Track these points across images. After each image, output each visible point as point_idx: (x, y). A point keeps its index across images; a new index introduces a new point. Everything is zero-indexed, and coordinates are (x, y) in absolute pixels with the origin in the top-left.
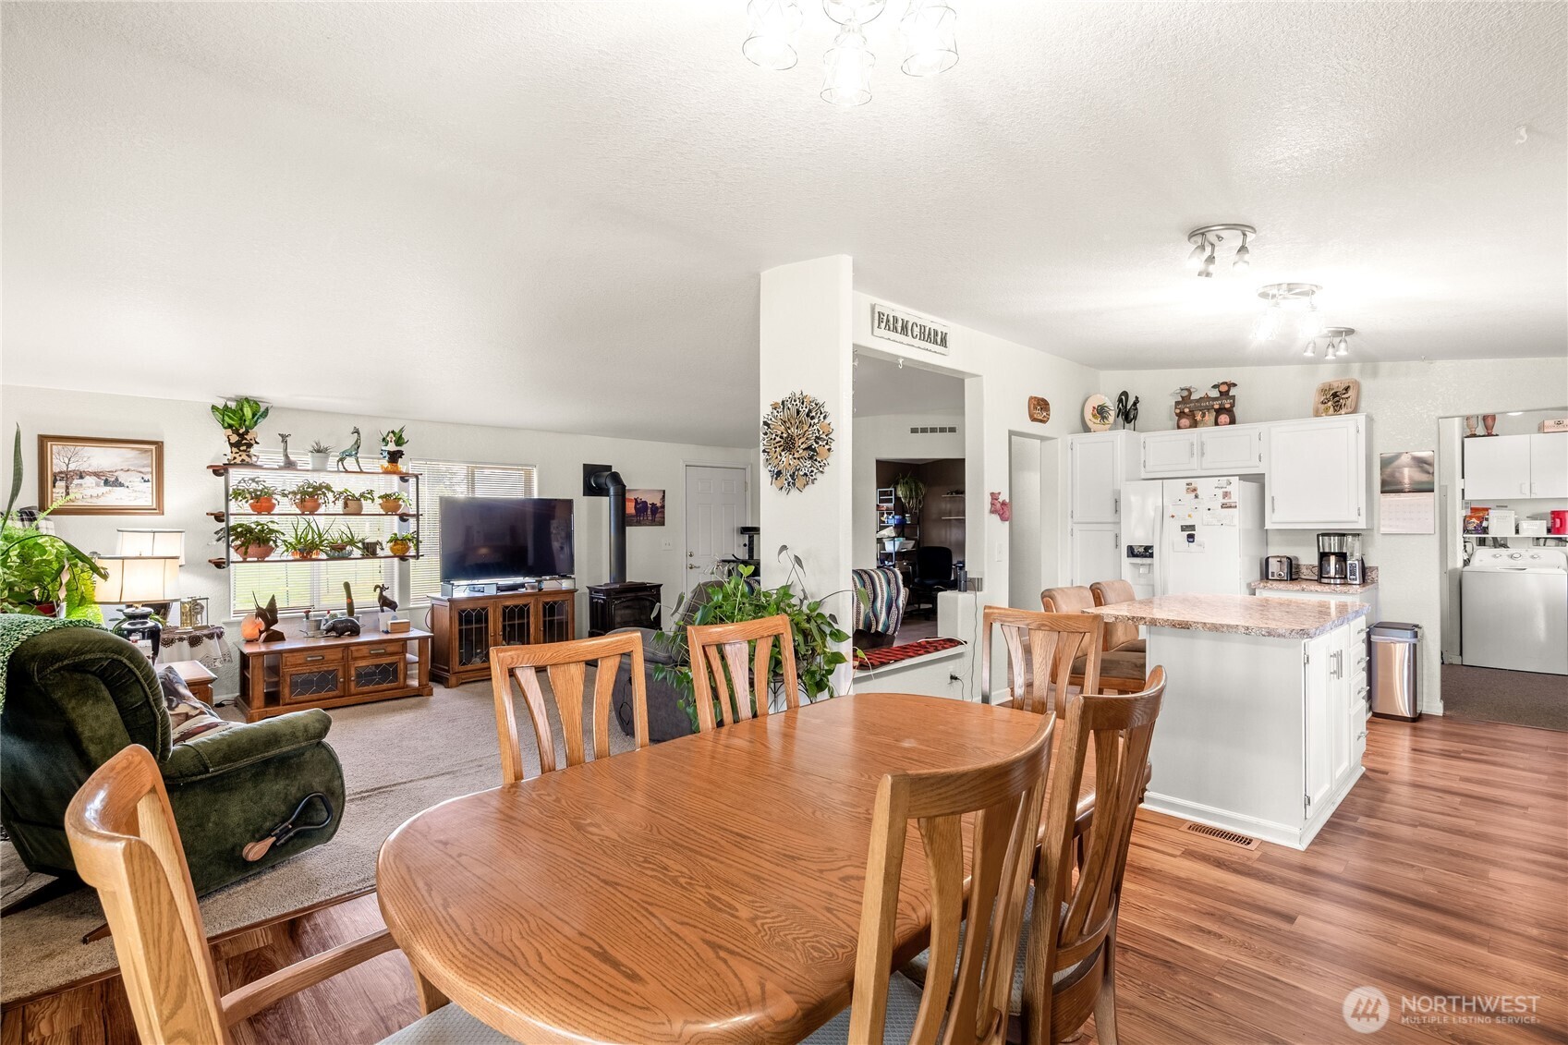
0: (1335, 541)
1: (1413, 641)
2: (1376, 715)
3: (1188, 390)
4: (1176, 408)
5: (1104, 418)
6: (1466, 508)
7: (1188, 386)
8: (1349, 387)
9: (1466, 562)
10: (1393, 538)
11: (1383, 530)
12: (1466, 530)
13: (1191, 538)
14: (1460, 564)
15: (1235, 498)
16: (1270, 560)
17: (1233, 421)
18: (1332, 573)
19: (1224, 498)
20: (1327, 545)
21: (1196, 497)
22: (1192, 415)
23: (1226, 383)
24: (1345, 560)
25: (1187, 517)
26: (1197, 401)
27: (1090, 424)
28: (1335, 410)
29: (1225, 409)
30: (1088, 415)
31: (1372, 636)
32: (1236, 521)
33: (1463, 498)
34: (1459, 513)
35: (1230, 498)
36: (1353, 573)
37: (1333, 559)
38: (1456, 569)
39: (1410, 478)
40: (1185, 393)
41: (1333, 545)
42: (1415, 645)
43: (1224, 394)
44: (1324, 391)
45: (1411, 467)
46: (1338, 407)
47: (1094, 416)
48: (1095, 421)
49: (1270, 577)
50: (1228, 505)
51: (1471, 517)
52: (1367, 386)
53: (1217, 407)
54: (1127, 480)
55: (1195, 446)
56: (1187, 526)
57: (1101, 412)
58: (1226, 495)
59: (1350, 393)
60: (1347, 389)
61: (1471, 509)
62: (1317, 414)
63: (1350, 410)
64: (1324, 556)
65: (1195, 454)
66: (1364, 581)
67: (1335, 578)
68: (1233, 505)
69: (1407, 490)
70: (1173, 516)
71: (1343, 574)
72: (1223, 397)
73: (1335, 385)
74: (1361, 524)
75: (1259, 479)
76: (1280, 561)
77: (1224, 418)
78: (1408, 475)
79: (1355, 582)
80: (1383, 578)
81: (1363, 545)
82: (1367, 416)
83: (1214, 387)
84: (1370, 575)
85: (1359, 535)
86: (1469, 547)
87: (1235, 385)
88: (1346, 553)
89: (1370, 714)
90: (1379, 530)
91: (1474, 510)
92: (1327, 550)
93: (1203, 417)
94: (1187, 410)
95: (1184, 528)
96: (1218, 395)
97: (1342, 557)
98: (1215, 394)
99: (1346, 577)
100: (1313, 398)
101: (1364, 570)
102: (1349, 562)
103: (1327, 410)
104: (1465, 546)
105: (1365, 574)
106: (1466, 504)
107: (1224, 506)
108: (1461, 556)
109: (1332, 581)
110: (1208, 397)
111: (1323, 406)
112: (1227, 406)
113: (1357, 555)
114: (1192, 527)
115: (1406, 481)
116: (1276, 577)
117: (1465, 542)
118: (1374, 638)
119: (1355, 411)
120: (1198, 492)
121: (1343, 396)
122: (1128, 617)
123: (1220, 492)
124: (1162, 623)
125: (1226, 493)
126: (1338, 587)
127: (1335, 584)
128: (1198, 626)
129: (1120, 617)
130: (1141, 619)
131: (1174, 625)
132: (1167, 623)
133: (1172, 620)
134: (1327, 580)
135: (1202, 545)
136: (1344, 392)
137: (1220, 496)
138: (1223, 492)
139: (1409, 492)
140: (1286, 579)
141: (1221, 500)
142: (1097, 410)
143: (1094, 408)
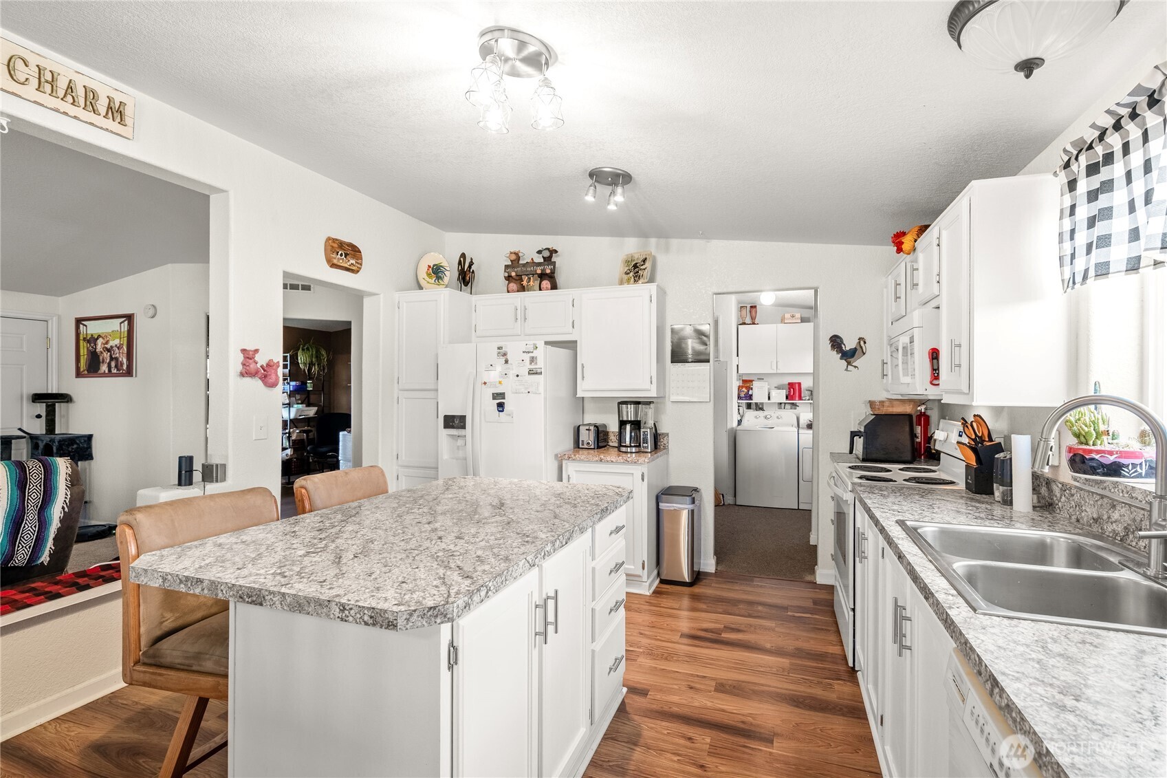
0: (631, 408)
1: (691, 507)
2: (663, 582)
3: (516, 254)
4: (505, 271)
5: (439, 278)
6: (740, 379)
7: (516, 250)
8: (646, 259)
9: (740, 422)
10: (680, 405)
11: (673, 398)
12: (739, 398)
13: (501, 406)
14: (735, 424)
15: (540, 364)
16: (581, 427)
17: (554, 287)
18: (628, 442)
19: (531, 364)
20: (625, 413)
21: (506, 362)
22: (519, 279)
23: (548, 249)
24: (639, 428)
25: (498, 385)
26: (524, 265)
27: (423, 283)
28: (635, 281)
29: (547, 274)
30: (422, 274)
31: (660, 504)
32: (541, 389)
33: (738, 372)
34: (734, 384)
35: (536, 363)
36: (645, 441)
37: (628, 427)
38: (733, 428)
39: (693, 348)
40: (514, 257)
41: (629, 413)
42: (693, 511)
43: (548, 260)
44: (627, 262)
45: (694, 339)
46: (637, 278)
47: (429, 275)
48: (430, 280)
49: (581, 446)
50: (534, 371)
51: (742, 387)
52: (662, 260)
53: (539, 271)
54: (450, 343)
55: (519, 311)
56: (497, 394)
57: (437, 272)
58: (533, 360)
59: (648, 264)
60: (644, 261)
61: (743, 381)
62: (621, 283)
63: (646, 281)
64: (622, 424)
65: (519, 319)
66: (656, 447)
67: (631, 446)
68: (539, 371)
69: (690, 360)
70: (485, 383)
71: (638, 442)
72: (546, 263)
73: (636, 256)
74: (653, 393)
75: (571, 345)
76: (589, 430)
77: (546, 283)
78: (691, 345)
79: (646, 450)
80: (673, 443)
81: (657, 412)
82: (657, 286)
83: (539, 252)
84: (663, 441)
85: (650, 402)
86: (741, 412)
87: (556, 252)
88: (640, 421)
89: (658, 581)
90: (669, 398)
91: (744, 381)
92: (625, 419)
93: (529, 282)
94: (513, 274)
95: (495, 396)
96: (542, 260)
97: (637, 425)
98: (539, 259)
99: (639, 446)
100: (619, 268)
101: (657, 437)
102: (642, 430)
103: (629, 280)
104: (739, 409)
105: (658, 441)
106: (740, 376)
107: (531, 372)
108: (736, 417)
109: (629, 450)
110: (533, 262)
111: (626, 277)
112: (548, 271)
113: (651, 423)
114: (502, 395)
115: (690, 351)
116: (585, 446)
117: (739, 406)
118: (662, 506)
119: (651, 280)
120: (509, 357)
121: (641, 267)
122: (180, 577)
123: (527, 357)
124: (224, 592)
125: (533, 358)
126: (634, 455)
127: (631, 453)
128: (274, 599)
129: (169, 577)
130: (197, 582)
131: (241, 597)
132: (231, 593)
133: (240, 586)
134: (623, 449)
135: (509, 415)
136: (642, 263)
137: (528, 361)
138: (530, 357)
139: (692, 362)
140: (592, 447)
141: (528, 366)
142: (433, 269)
143: (429, 267)
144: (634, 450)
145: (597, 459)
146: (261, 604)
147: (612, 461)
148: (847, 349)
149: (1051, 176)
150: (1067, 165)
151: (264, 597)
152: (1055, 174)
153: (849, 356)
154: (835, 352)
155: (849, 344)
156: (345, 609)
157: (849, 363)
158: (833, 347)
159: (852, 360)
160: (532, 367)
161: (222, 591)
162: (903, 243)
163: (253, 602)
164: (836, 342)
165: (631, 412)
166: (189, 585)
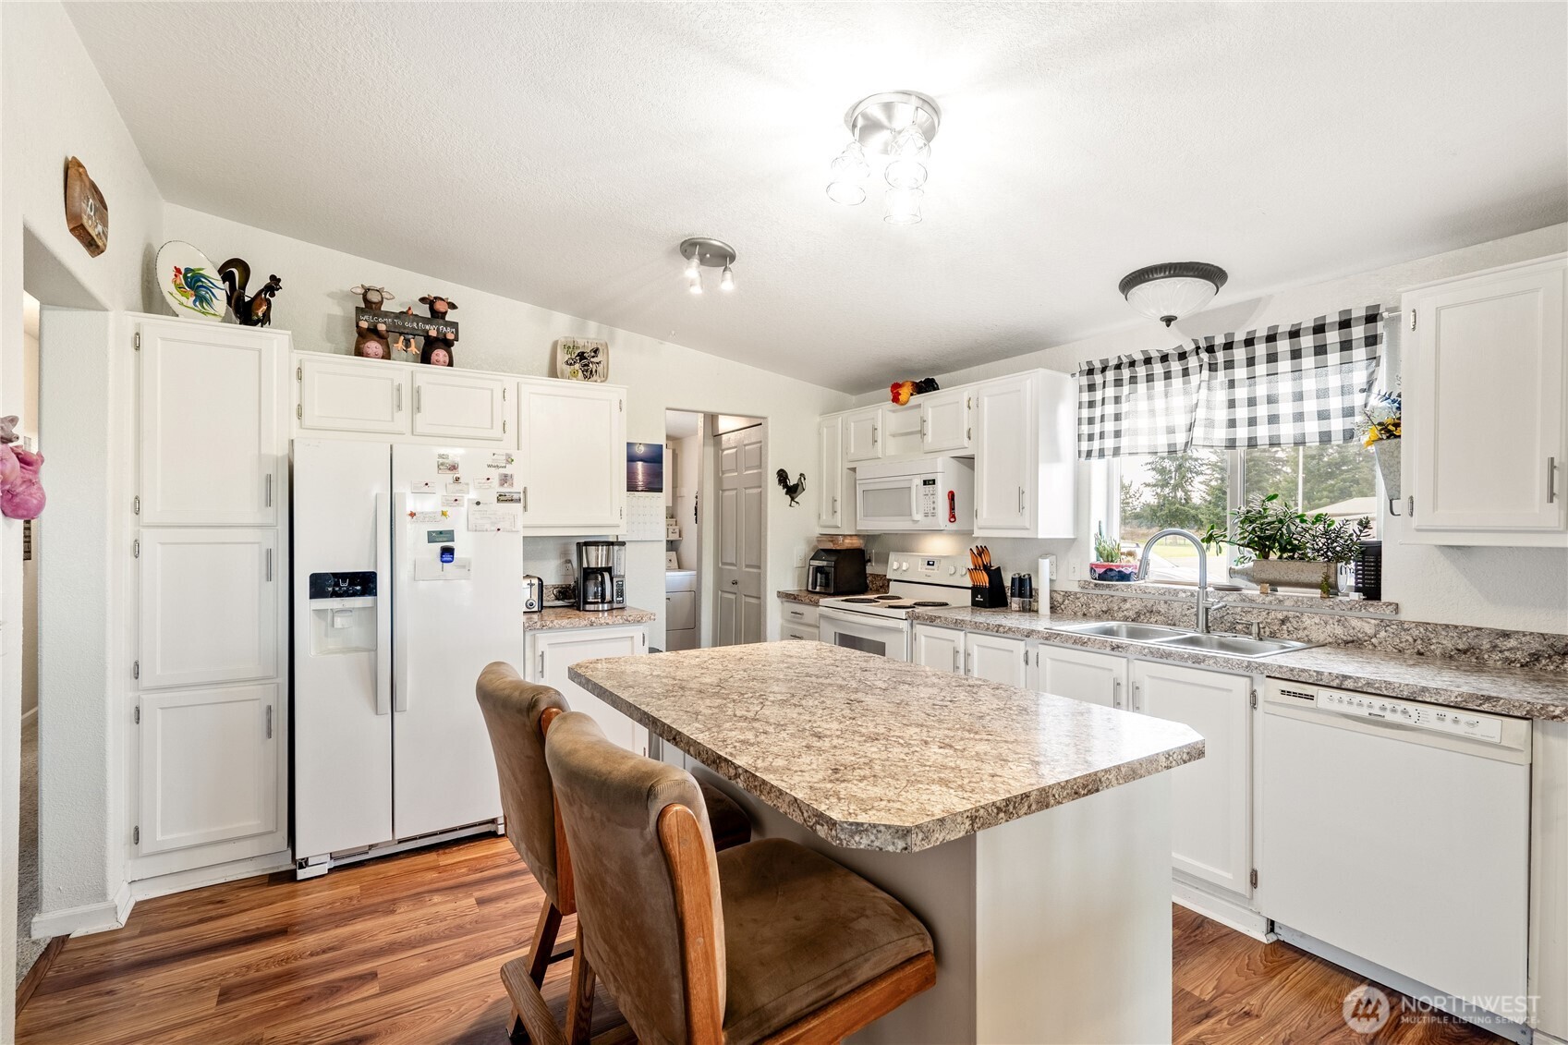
0: (603, 550)
8: (595, 348)
13: (447, 553)
15: (519, 486)
19: (502, 485)
21: (457, 480)
24: (612, 578)
25: (439, 517)
26: (395, 315)
27: (174, 303)
28: (585, 376)
32: (520, 525)
35: (512, 485)
36: (620, 594)
39: (643, 473)
41: (600, 557)
44: (565, 344)
45: (643, 461)
46: (588, 372)
47: (179, 287)
48: (183, 299)
50: (508, 497)
55: (403, 394)
56: (438, 534)
58: (505, 479)
59: (601, 358)
60: (596, 351)
62: (562, 375)
63: (604, 379)
64: (589, 572)
67: (603, 603)
68: (516, 496)
69: (642, 488)
70: (412, 517)
73: (580, 341)
74: (623, 531)
76: (530, 585)
78: (641, 469)
79: (620, 605)
81: (620, 558)
82: (627, 389)
85: (624, 543)
88: (611, 568)
92: (593, 565)
93: (405, 345)
95: (436, 536)
96: (424, 314)
99: (612, 601)
102: (615, 579)
103: (572, 372)
107: (502, 498)
109: (596, 607)
111: (567, 367)
113: (622, 570)
114: (449, 535)
115: (641, 476)
119: (608, 380)
120: (460, 472)
121: (592, 360)
122: (998, 804)
123: (495, 475)
124: (1057, 796)
125: (506, 476)
126: (606, 614)
127: (603, 611)
128: (1110, 777)
129: (982, 811)
130: (1022, 799)
131: (1076, 793)
132: (1065, 793)
133: (1075, 779)
134: (588, 607)
135: (464, 567)
136: (593, 354)
137: (495, 481)
138: (500, 475)
139: (642, 491)
140: (536, 609)
141: (496, 488)
142: (185, 277)
143: (178, 270)
144: (606, 607)
145: (586, 622)
146: (1097, 790)
147: (607, 624)
148: (792, 484)
149: (1069, 376)
150: (1091, 372)
151: (1100, 780)
152: (1073, 375)
153: (792, 491)
154: (781, 487)
155: (793, 481)
156: (1169, 755)
157: (793, 499)
158: (780, 482)
159: (794, 495)
160: (505, 489)
161: (1054, 796)
162: (900, 394)
163: (1090, 792)
164: (782, 477)
165: (602, 556)
166: (1011, 810)
